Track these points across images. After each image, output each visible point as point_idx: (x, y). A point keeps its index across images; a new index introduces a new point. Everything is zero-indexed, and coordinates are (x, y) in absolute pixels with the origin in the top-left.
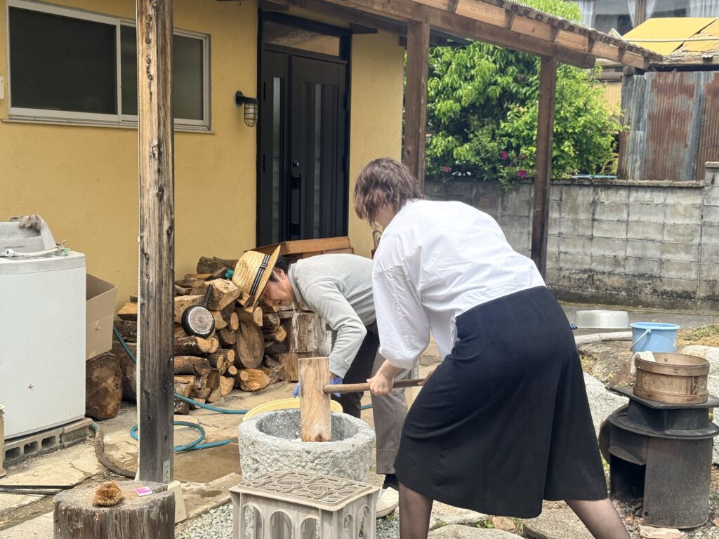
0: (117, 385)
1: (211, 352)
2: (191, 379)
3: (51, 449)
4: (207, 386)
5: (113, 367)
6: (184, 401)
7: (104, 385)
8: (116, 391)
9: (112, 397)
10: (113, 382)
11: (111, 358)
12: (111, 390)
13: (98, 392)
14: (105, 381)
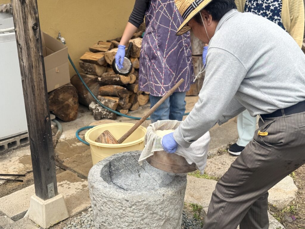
0: (75, 102)
1: (130, 83)
2: (117, 100)
3: (27, 144)
4: (129, 102)
5: (72, 92)
6: (113, 112)
7: (66, 102)
8: (74, 106)
9: (73, 109)
10: (72, 101)
11: (70, 87)
12: (71, 105)
13: (63, 107)
14: (67, 101)
